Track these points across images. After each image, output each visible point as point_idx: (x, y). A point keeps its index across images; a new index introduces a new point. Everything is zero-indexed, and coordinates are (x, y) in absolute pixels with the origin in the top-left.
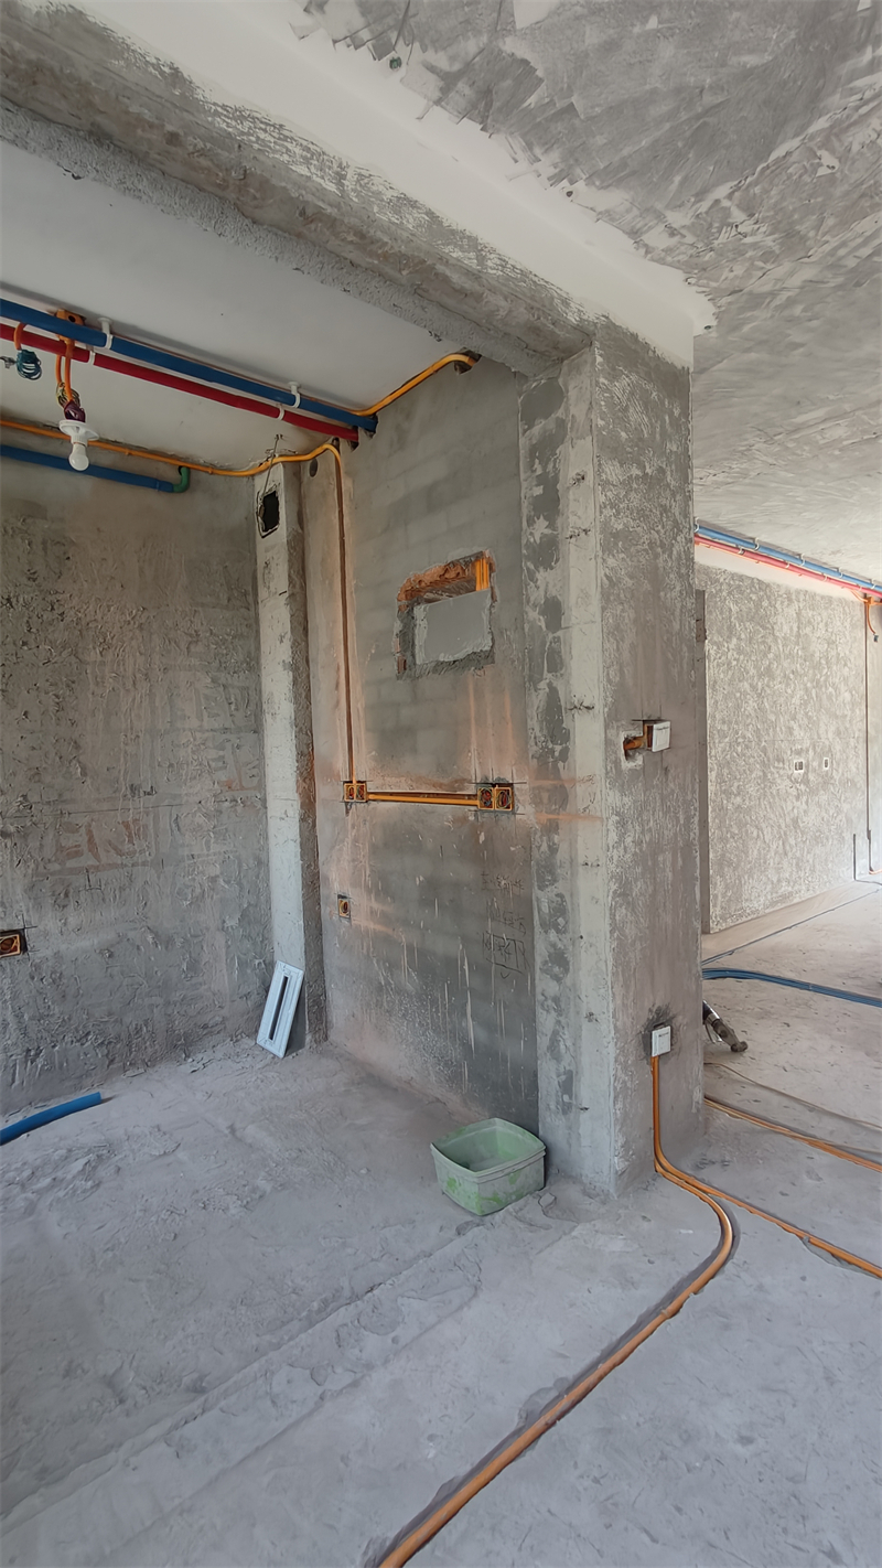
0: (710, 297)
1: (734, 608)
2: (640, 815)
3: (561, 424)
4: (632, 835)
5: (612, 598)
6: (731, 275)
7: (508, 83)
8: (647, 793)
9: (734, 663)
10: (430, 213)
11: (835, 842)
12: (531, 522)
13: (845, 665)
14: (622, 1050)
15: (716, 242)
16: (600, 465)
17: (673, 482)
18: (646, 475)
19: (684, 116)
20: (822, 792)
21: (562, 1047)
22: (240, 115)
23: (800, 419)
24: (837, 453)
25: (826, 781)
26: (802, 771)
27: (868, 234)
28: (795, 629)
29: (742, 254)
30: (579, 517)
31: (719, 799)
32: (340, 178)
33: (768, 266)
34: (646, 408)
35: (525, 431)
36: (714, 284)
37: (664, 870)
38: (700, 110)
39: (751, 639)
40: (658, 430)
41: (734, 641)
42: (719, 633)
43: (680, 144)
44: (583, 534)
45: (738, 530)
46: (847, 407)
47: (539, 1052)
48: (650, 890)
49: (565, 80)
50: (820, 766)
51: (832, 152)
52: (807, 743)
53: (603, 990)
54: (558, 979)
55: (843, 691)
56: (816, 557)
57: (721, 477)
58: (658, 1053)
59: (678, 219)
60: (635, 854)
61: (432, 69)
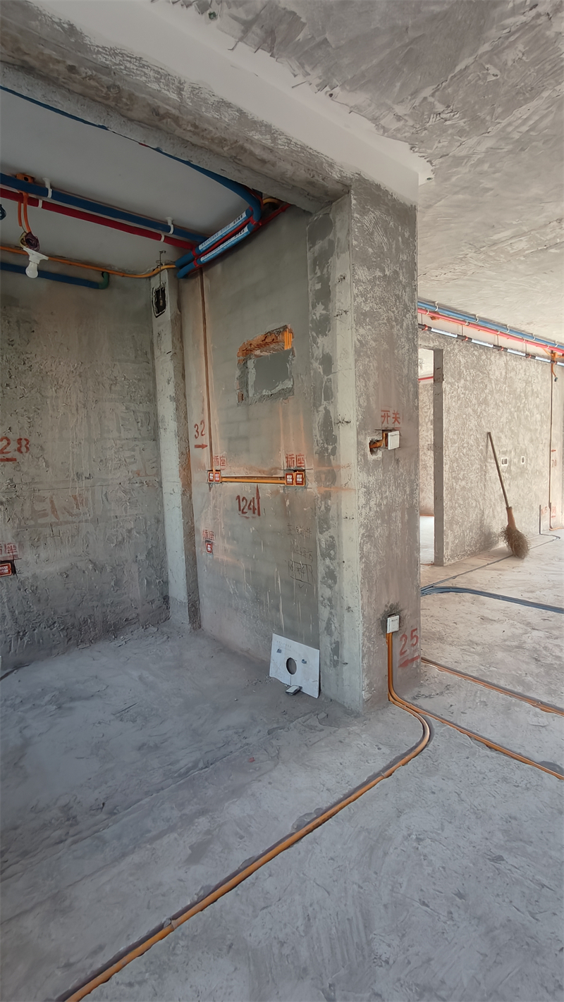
0: (427, 159)
1: (463, 361)
2: (380, 488)
3: (331, 243)
4: (375, 499)
5: (362, 354)
6: (440, 145)
7: (283, 27)
8: (385, 475)
9: (462, 396)
10: (240, 111)
11: (527, 510)
12: (314, 307)
13: (538, 397)
14: (367, 628)
15: (428, 124)
16: (354, 269)
17: (404, 280)
18: (385, 276)
19: (397, 44)
20: (520, 478)
21: (333, 627)
22: (113, 52)
23: (496, 237)
24: (522, 258)
25: (523, 471)
26: (506, 465)
27: (525, 117)
28: (504, 374)
29: (445, 131)
30: (342, 303)
31: (451, 483)
32: (180, 90)
33: (463, 139)
34: (386, 233)
35: (310, 248)
36: (429, 151)
37: (396, 522)
38: (407, 41)
39: (473, 381)
40: (394, 246)
41: (462, 381)
42: (452, 376)
43: (397, 62)
44: (344, 314)
45: (465, 309)
46: (525, 229)
47: (320, 631)
48: (387, 533)
49: (320, 23)
50: (519, 461)
51: (495, 66)
52: (510, 447)
53: (356, 593)
54: (330, 587)
55: (535, 413)
56: (518, 326)
57: (449, 275)
58: (391, 631)
59: (400, 110)
60: (377, 512)
61: (236, 18)
